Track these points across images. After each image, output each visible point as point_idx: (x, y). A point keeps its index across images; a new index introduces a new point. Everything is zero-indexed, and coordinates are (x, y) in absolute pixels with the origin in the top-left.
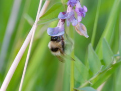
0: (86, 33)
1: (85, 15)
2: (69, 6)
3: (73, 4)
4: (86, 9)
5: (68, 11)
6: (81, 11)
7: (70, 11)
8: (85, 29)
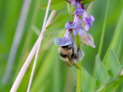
0: (93, 43)
1: (92, 24)
2: (76, 16)
3: (80, 14)
4: (93, 19)
5: (74, 21)
6: (88, 20)
7: (77, 21)
8: (92, 39)
